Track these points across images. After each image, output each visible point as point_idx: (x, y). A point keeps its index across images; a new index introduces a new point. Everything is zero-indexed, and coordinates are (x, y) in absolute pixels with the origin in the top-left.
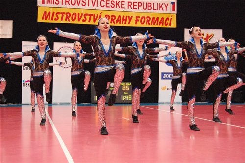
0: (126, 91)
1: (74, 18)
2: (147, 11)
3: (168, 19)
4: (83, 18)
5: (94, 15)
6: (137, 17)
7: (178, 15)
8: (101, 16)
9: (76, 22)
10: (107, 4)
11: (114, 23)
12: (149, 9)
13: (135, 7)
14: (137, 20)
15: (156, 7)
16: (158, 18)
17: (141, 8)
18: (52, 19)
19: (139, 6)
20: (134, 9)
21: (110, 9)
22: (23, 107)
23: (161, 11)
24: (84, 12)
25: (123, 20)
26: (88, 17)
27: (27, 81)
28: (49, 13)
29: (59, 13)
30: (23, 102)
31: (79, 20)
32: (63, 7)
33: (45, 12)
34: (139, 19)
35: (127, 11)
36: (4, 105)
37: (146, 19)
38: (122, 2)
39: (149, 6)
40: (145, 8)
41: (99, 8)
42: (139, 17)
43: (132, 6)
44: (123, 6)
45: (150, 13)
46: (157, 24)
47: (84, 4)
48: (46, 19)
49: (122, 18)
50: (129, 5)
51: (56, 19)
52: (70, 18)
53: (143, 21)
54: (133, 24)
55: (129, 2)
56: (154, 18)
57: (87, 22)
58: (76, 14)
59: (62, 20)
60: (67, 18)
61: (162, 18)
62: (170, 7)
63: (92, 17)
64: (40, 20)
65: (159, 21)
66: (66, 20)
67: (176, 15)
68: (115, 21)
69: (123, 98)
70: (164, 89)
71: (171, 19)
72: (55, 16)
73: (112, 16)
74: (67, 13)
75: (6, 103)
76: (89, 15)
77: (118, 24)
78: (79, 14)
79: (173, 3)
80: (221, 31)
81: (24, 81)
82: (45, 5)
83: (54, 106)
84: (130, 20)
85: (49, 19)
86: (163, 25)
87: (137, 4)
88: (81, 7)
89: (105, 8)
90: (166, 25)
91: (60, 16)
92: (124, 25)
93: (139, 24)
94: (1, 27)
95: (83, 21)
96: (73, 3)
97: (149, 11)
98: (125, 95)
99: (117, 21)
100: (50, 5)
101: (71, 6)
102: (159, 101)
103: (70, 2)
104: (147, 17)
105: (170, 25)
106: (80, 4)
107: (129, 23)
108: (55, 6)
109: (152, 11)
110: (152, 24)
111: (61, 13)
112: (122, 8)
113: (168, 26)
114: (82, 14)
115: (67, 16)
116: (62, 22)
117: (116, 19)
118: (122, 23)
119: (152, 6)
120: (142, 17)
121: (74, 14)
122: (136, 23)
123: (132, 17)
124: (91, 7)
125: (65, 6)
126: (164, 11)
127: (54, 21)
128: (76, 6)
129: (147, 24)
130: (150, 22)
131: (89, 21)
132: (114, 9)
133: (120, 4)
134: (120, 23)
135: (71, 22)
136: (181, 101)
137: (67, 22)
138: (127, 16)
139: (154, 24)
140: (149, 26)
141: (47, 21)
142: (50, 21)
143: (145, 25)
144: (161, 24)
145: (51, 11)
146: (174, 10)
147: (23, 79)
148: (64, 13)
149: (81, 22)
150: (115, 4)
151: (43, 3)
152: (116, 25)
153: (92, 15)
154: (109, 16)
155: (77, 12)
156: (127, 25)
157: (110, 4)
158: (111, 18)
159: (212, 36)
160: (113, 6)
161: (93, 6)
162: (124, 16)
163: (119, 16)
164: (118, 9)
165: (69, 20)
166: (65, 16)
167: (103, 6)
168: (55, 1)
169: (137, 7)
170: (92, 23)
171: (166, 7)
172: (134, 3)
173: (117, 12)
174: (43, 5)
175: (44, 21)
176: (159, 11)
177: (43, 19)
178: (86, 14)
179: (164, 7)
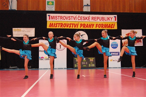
0: (91, 62)
1: (64, 26)
2: (101, 21)
3: (112, 25)
4: (69, 26)
5: (75, 24)
6: (96, 24)
7: (118, 22)
8: (78, 24)
9: (66, 28)
10: (81, 18)
11: (85, 28)
12: (102, 20)
13: (95, 19)
14: (96, 26)
15: (106, 19)
16: (107, 25)
17: (98, 20)
18: (54, 27)
19: (97, 19)
20: (95, 20)
21: (83, 21)
22: (40, 70)
23: (109, 21)
24: (70, 23)
25: (89, 26)
26: (71, 25)
27: (41, 58)
28: (53, 24)
29: (57, 24)
30: (40, 68)
31: (67, 27)
32: (59, 21)
33: (51, 24)
34: (98, 25)
35: (91, 21)
36: (30, 69)
37: (101, 25)
38: (89, 17)
39: (102, 19)
40: (100, 20)
41: (77, 20)
42: (98, 24)
43: (94, 19)
44: (89, 19)
45: (103, 22)
46: (107, 28)
47: (69, 19)
48: (51, 27)
49: (89, 25)
50: (92, 19)
51: (56, 27)
52: (63, 26)
53: (99, 26)
54: (94, 28)
55: (92, 17)
56: (105, 24)
57: (71, 28)
58: (66, 24)
59: (59, 27)
60: (61, 26)
61: (110, 25)
62: (113, 19)
63: (74, 25)
64: (48, 27)
65: (108, 26)
66: (61, 27)
67: (117, 23)
68: (85, 27)
69: (90, 65)
70: (111, 61)
71: (114, 25)
72: (55, 25)
73: (84, 24)
74: (61, 24)
75: (31, 68)
76: (72, 24)
77: (87, 28)
78: (67, 24)
79: (115, 17)
80: (141, 30)
81: (40, 57)
82: (51, 20)
83: (55, 70)
84: (93, 26)
85: (52, 27)
86: (110, 28)
87: (96, 18)
88: (68, 20)
89: (80, 21)
90: (112, 28)
91: (58, 25)
92: (90, 28)
93: (97, 28)
94: (29, 31)
95: (69, 27)
96: (64, 19)
97: (103, 21)
98: (91, 64)
99: (86, 27)
100: (53, 20)
101: (63, 20)
102: (109, 67)
103: (62, 18)
104: (102, 24)
105: (114, 28)
106: (68, 19)
107: (92, 28)
108: (55, 20)
109: (104, 21)
110: (104, 27)
111: (58, 24)
112: (89, 20)
113: (113, 29)
114: (69, 24)
115: (61, 25)
116: (59, 28)
117: (86, 25)
118: (89, 28)
119: (104, 19)
120: (99, 24)
121: (65, 24)
122: (96, 27)
123: (94, 24)
124: (73, 20)
125: (60, 20)
126: (111, 21)
127: (55, 28)
128: (66, 20)
129: (101, 27)
130: (103, 27)
131: (72, 27)
132: (85, 21)
133: (88, 18)
134: (88, 28)
135: (63, 28)
136: (121, 67)
137: (61, 28)
138: (91, 24)
139: (105, 28)
140: (103, 29)
141: (52, 28)
142: (53, 28)
143: (101, 28)
144: (109, 27)
145: (54, 23)
146: (116, 20)
147: (39, 57)
148: (60, 24)
149: (68, 28)
150: (85, 18)
151: (50, 19)
152: (86, 28)
153: (74, 24)
154: (82, 24)
155: (66, 23)
156: (91, 28)
157: (83, 19)
158: (83, 25)
159: (136, 33)
160: (84, 19)
161: (74, 19)
162: (90, 24)
163: (88, 24)
164: (87, 21)
165: (62, 27)
166: (60, 25)
167: (79, 19)
168: (55, 18)
169: (96, 19)
170: (74, 28)
171: (111, 19)
172: (95, 17)
173: (86, 22)
174: (50, 20)
175: (50, 28)
176: (108, 21)
177: (49, 27)
178: (71, 24)
179: (110, 19)
